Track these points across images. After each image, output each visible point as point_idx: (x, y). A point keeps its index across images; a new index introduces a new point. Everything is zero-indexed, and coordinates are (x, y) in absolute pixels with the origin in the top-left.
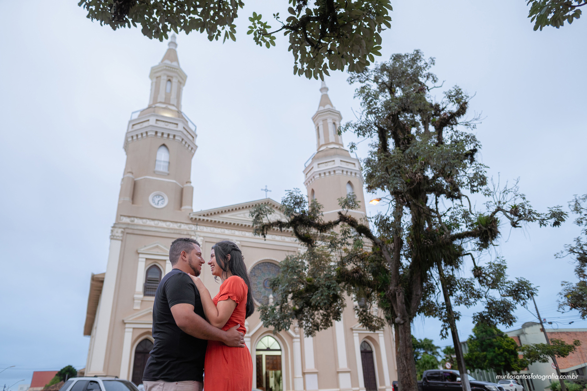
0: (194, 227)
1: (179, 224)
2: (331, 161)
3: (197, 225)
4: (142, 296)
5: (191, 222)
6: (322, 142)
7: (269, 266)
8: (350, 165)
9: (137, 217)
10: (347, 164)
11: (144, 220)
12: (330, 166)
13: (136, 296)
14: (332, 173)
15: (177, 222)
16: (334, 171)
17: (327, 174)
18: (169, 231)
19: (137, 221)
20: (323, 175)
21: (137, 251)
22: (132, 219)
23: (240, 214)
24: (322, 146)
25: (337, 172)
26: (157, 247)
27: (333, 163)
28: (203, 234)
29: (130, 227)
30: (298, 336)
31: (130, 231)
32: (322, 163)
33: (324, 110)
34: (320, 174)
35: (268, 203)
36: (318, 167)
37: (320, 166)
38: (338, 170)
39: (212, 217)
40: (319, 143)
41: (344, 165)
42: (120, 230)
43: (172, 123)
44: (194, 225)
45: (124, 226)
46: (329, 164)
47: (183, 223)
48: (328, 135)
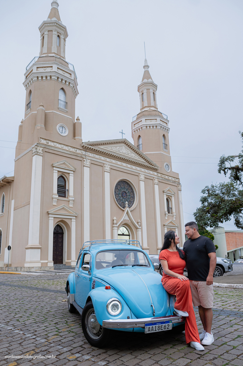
0: (84, 153)
1: (76, 149)
2: (154, 119)
3: (86, 151)
4: (57, 196)
5: (82, 149)
6: (146, 104)
7: (124, 183)
8: (164, 123)
9: (50, 141)
10: (163, 123)
11: (55, 144)
12: (153, 122)
13: (54, 196)
14: (155, 127)
15: (74, 148)
16: (156, 126)
17: (151, 127)
18: (70, 153)
19: (51, 143)
20: (148, 128)
21: (53, 164)
22: (48, 141)
23: (109, 147)
24: (146, 107)
25: (158, 127)
26: (64, 163)
27: (156, 120)
28: (90, 158)
29: (47, 147)
30: (140, 228)
31: (47, 150)
32: (148, 119)
33: (148, 82)
34: (147, 127)
35: (125, 141)
36: (146, 122)
37: (146, 121)
38: (159, 126)
39: (94, 146)
40: (143, 105)
41: (162, 123)
42: (41, 149)
43: (68, 73)
44: (84, 151)
45: (43, 146)
46: (153, 120)
47: (78, 149)
48: (150, 100)
